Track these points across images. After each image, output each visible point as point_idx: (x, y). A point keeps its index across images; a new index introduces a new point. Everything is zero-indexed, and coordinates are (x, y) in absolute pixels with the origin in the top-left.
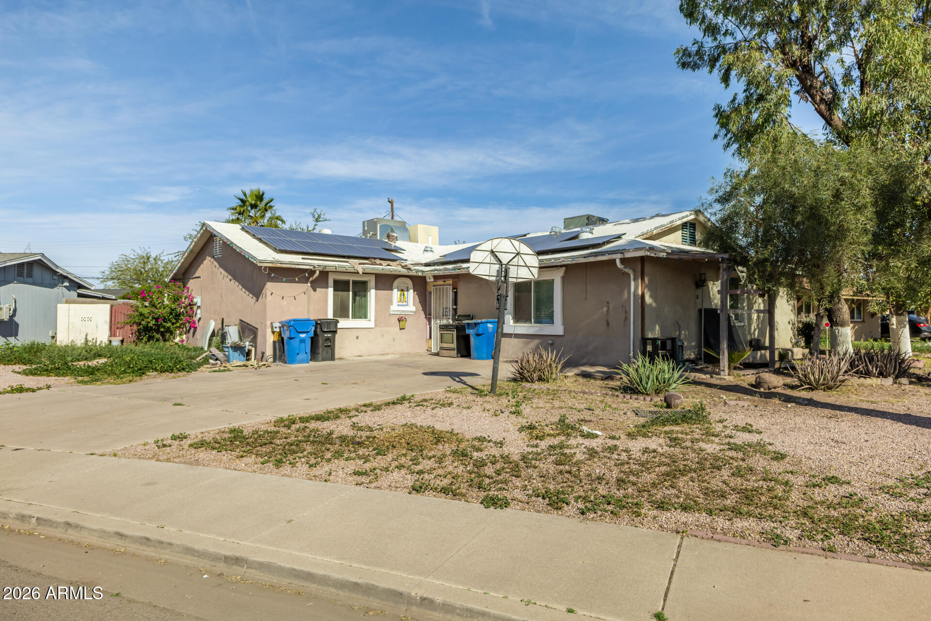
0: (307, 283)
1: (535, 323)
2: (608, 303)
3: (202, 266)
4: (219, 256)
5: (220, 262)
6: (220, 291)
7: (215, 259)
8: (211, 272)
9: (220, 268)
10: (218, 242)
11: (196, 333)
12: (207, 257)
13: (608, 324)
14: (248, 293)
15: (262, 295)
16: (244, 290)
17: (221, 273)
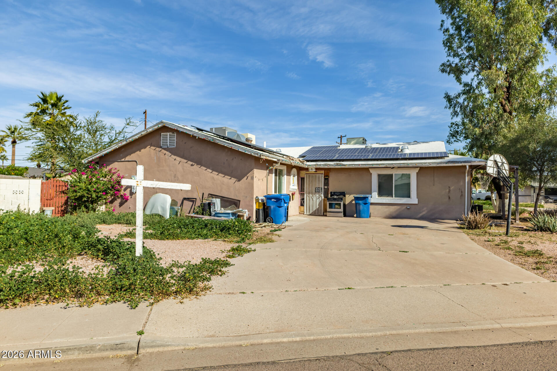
0: (267, 170)
1: (395, 197)
2: (449, 187)
3: (138, 152)
4: (171, 147)
5: (173, 152)
6: (172, 172)
7: (165, 149)
8: (155, 158)
9: (173, 156)
10: (168, 137)
11: (126, 204)
12: (149, 146)
13: (449, 198)
14: (223, 175)
15: (246, 178)
16: (217, 173)
17: (175, 160)
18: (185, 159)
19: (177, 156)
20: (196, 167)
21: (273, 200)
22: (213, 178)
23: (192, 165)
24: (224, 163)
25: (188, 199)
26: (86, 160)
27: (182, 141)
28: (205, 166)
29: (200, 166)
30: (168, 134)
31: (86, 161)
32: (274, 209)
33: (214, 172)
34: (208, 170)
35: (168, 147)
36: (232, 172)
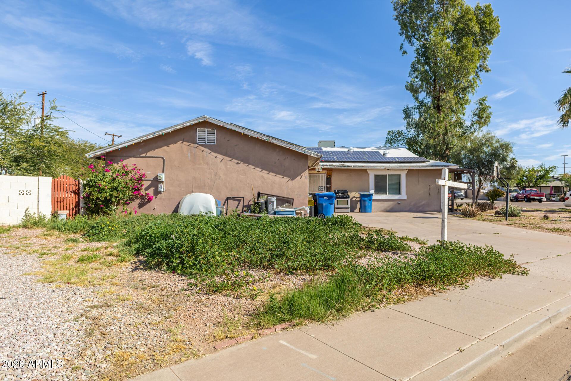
1: (389, 194)
2: (429, 186)
3: (165, 148)
4: (210, 144)
5: (213, 149)
6: (212, 171)
7: (202, 145)
8: (189, 155)
9: (213, 153)
10: (206, 133)
11: (148, 205)
12: (181, 142)
13: (430, 194)
14: (275, 174)
15: (300, 177)
16: (267, 172)
17: (216, 157)
18: (229, 156)
19: (218, 153)
20: (242, 166)
21: (325, 198)
22: (263, 177)
23: (237, 163)
24: (275, 163)
25: (233, 198)
26: (91, 154)
27: (225, 138)
28: (252, 165)
29: (247, 165)
30: (206, 130)
31: (92, 156)
32: (326, 206)
33: (263, 171)
34: (257, 169)
35: (206, 144)
36: (284, 172)
